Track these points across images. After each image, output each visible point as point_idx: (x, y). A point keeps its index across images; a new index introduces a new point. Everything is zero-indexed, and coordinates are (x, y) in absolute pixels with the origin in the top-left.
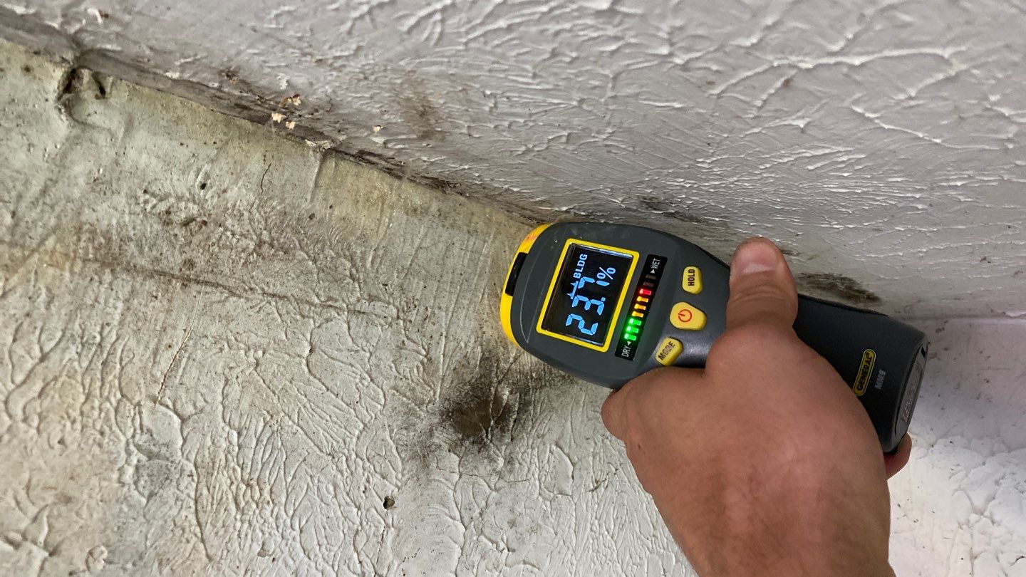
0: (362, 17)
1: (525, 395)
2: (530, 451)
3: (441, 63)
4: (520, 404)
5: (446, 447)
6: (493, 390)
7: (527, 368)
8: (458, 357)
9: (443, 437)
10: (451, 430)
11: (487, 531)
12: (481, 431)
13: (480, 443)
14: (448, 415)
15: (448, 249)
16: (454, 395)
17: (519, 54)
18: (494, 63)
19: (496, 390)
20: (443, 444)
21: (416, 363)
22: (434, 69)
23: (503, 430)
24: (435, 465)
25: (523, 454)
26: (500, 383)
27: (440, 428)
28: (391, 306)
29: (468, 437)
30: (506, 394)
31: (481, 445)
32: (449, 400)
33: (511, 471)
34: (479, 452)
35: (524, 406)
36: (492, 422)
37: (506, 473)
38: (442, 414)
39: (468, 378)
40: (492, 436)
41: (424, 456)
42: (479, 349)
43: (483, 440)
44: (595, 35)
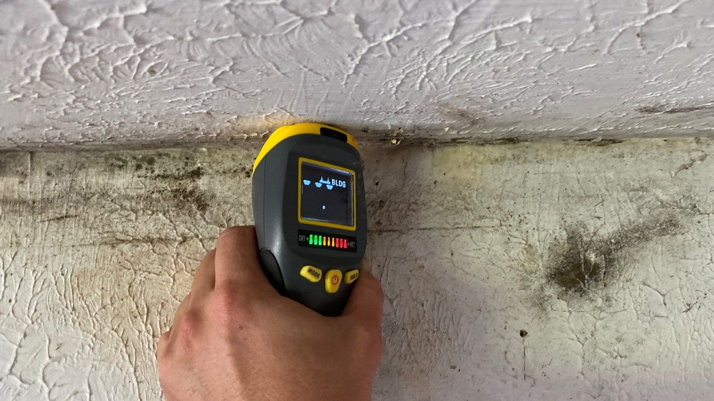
0: (396, 92)
1: (609, 255)
2: (622, 291)
3: (448, 94)
4: (606, 262)
5: (555, 296)
6: (582, 256)
7: (606, 237)
8: (550, 240)
9: (551, 291)
10: (557, 286)
11: (601, 345)
12: (579, 283)
13: (581, 291)
14: (551, 277)
15: (525, 176)
16: (553, 264)
17: (479, 78)
18: (472, 85)
19: (584, 256)
20: (553, 295)
21: (520, 250)
22: (447, 97)
23: (596, 280)
24: (550, 308)
25: (617, 293)
26: (586, 251)
27: (548, 286)
28: (495, 220)
29: (570, 288)
30: (592, 257)
31: (582, 292)
32: (550, 268)
33: (610, 306)
34: (581, 296)
35: (610, 262)
36: (586, 276)
37: (606, 307)
38: (547, 277)
39: (560, 252)
40: (589, 285)
41: (541, 304)
42: (564, 233)
43: (582, 289)
44: (506, 57)
